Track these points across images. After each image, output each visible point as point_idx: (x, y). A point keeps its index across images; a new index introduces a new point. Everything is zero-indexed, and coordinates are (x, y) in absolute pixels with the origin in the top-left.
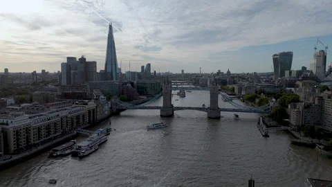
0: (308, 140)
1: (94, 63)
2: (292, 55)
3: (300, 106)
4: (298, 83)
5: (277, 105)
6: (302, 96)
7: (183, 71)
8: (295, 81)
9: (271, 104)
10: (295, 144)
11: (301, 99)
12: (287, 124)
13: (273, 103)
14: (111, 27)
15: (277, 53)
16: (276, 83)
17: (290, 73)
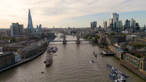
0: (103, 46)
1: (22, 25)
2: (96, 23)
3: (101, 39)
4: (99, 32)
5: (95, 39)
6: (100, 36)
7: (54, 27)
8: (98, 31)
9: (93, 39)
10: (100, 47)
11: (100, 37)
12: (98, 43)
13: (94, 38)
14: (29, 10)
15: (92, 22)
16: (92, 32)
17: (96, 29)
